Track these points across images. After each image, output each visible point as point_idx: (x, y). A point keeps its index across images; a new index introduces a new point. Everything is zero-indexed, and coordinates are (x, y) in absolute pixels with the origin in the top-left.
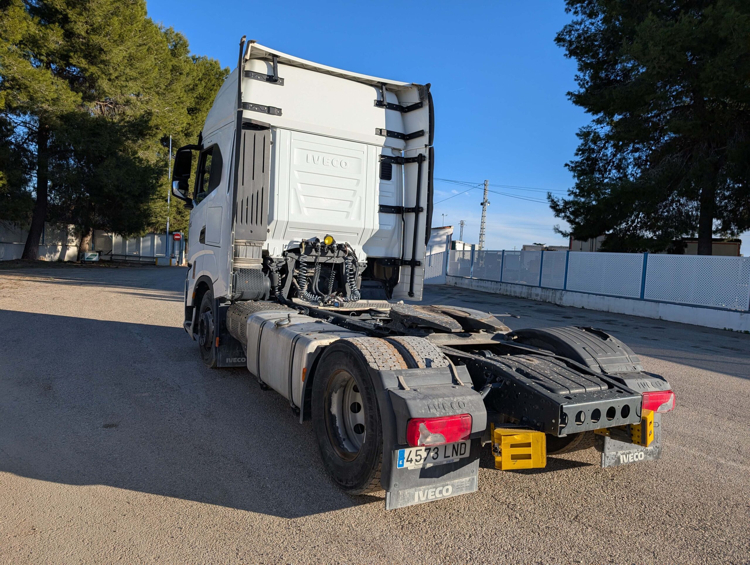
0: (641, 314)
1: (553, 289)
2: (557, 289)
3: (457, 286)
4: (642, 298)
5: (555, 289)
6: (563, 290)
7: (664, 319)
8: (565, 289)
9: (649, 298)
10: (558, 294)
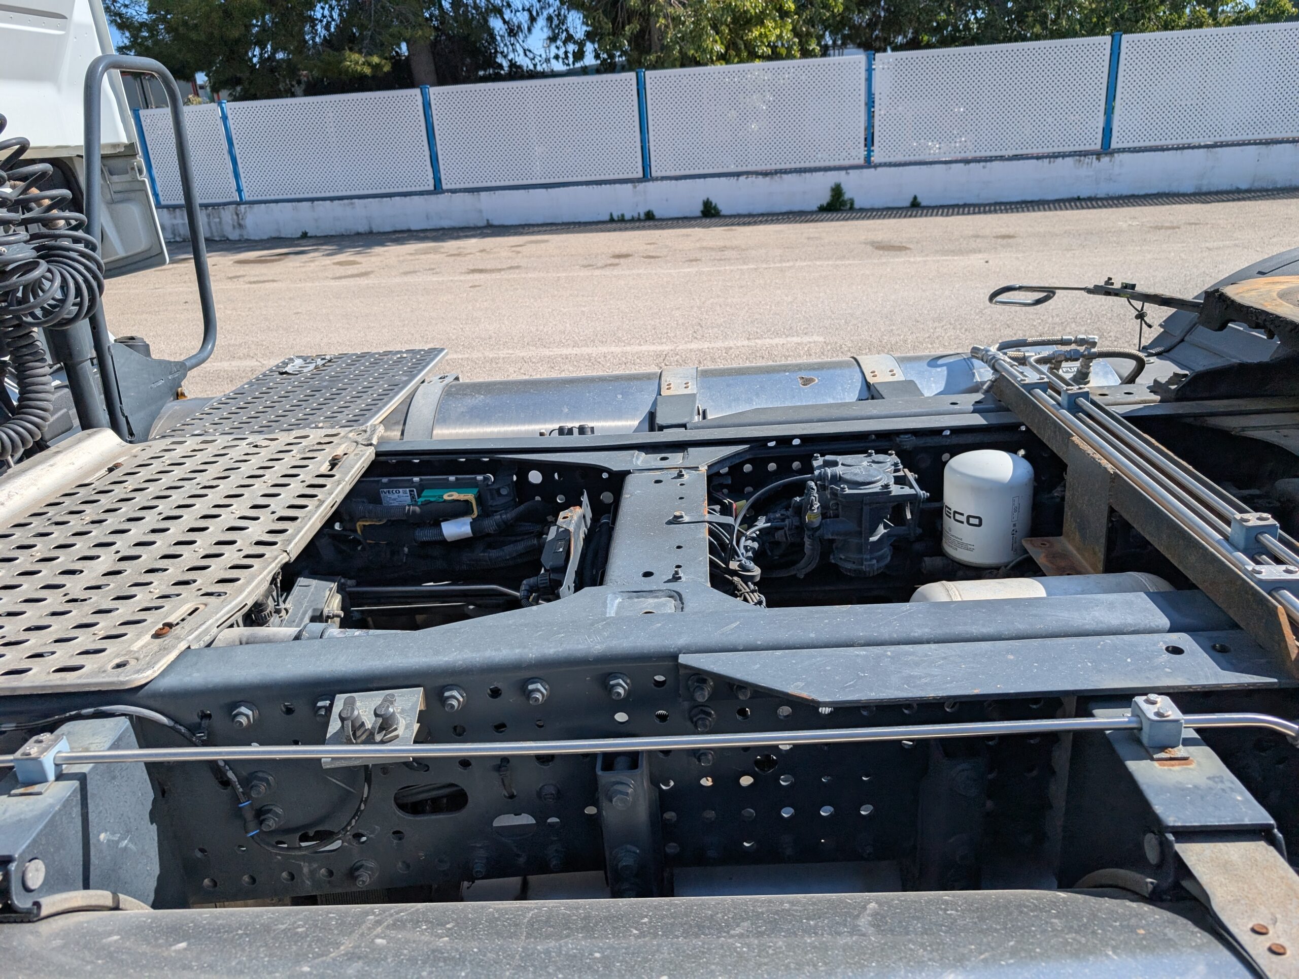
2: (219, 205)
4: (438, 189)
5: (214, 205)
6: (237, 204)
7: (496, 223)
8: (243, 201)
9: (454, 186)
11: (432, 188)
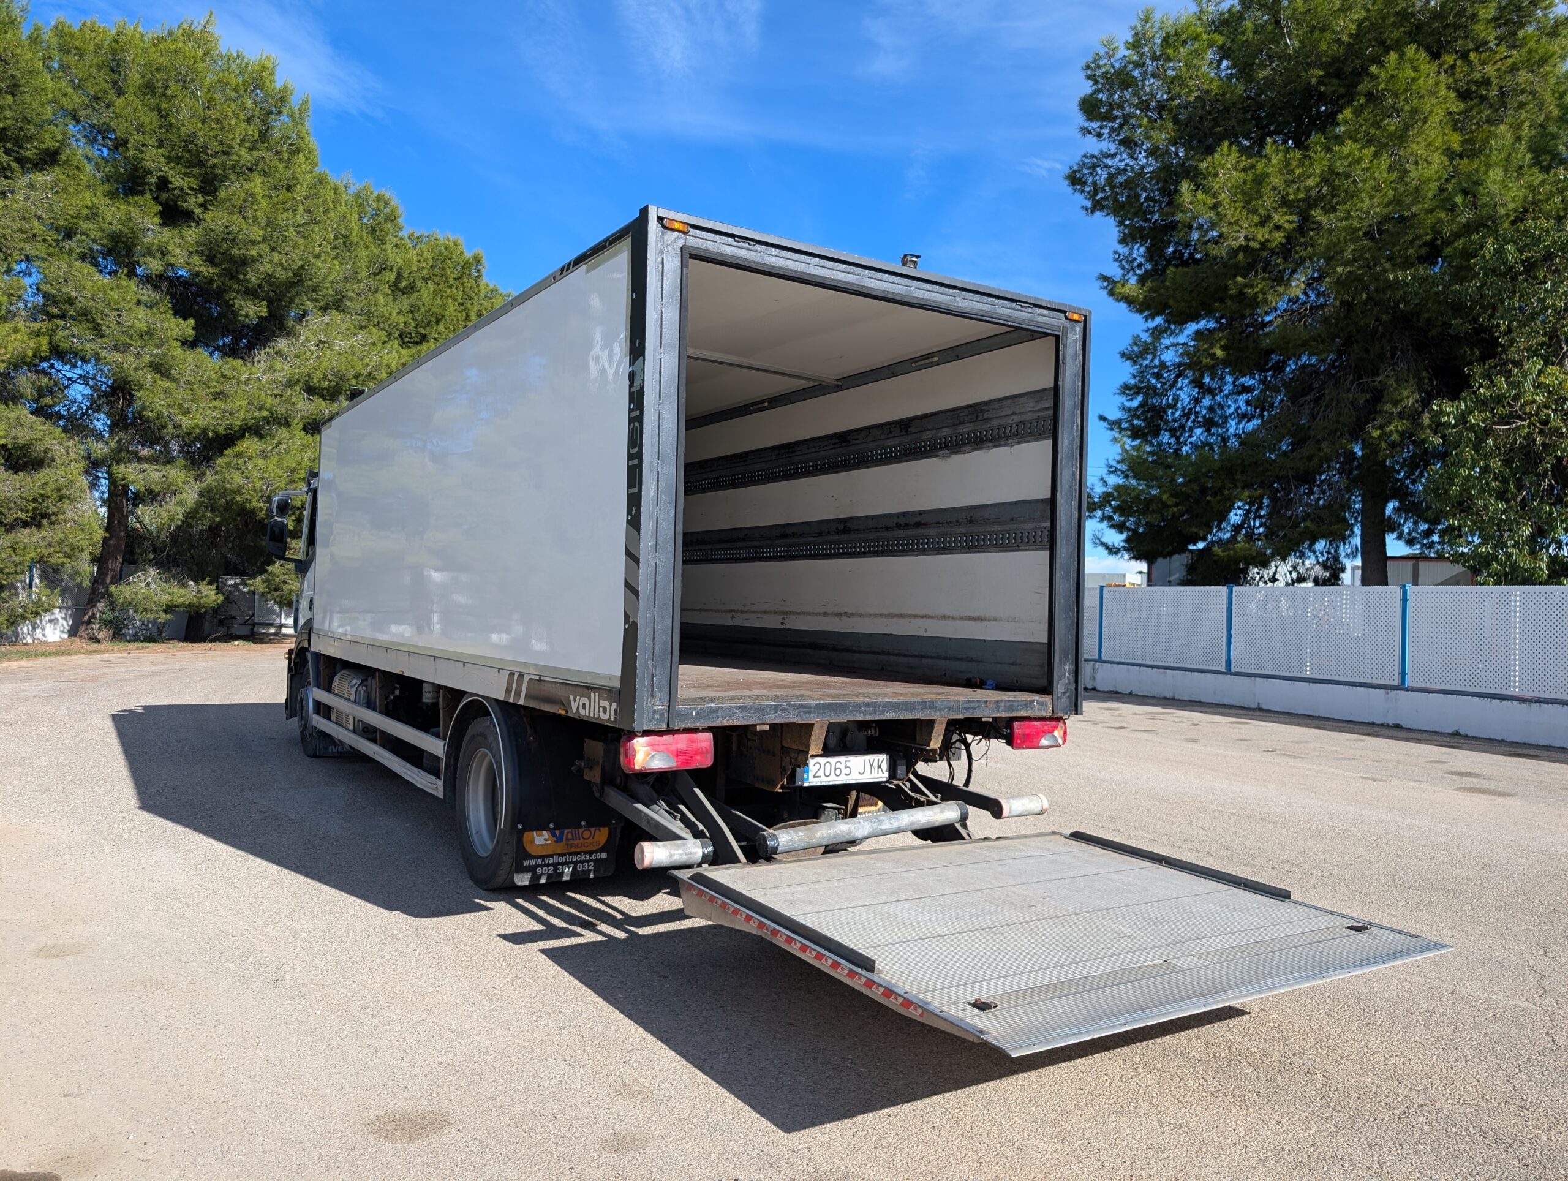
4: (1229, 671)
11: (1223, 669)
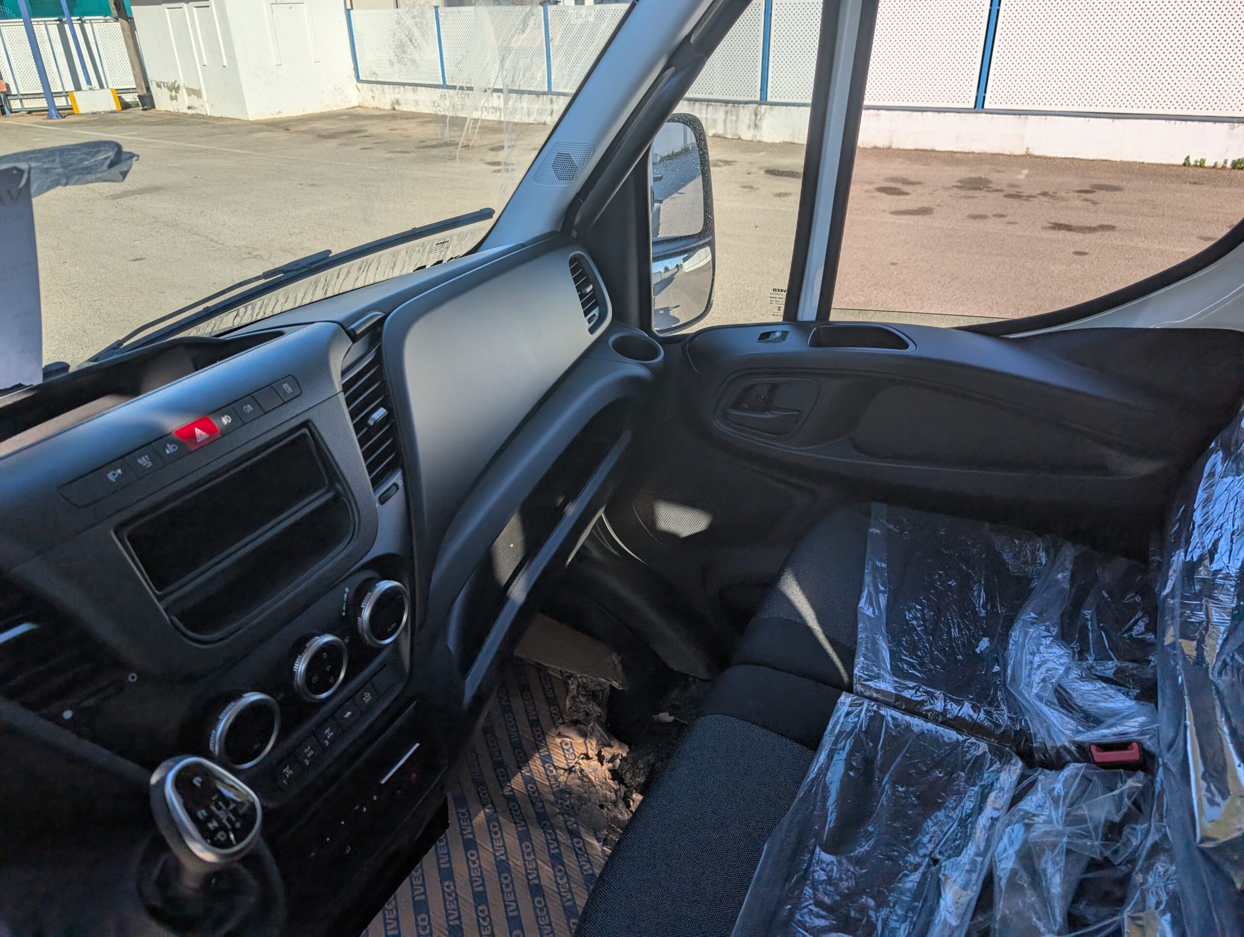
0: (977, 148)
1: (727, 102)
2: (739, 103)
3: (403, 108)
5: (734, 102)
6: (760, 103)
7: (1037, 153)
8: (763, 100)
9: (998, 106)
10: (745, 114)
